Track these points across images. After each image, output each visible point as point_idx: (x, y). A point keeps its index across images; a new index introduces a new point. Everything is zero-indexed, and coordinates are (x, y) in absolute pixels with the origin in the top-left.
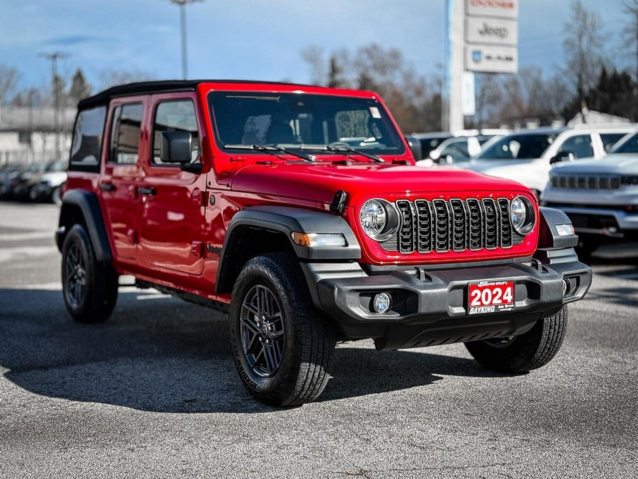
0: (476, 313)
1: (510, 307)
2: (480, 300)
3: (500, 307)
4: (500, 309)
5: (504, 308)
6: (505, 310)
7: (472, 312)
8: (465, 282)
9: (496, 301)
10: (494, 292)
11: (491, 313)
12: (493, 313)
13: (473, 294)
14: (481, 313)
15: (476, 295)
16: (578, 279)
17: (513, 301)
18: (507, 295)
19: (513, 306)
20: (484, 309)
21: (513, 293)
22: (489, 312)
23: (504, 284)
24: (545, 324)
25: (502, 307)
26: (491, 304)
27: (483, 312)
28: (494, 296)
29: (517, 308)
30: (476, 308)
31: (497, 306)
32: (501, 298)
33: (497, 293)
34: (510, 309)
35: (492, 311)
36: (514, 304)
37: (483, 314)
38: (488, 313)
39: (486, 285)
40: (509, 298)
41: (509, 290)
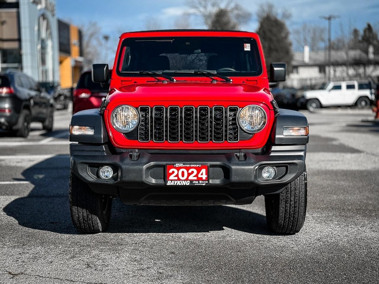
0: (173, 184)
1: (205, 183)
2: (177, 176)
3: (194, 182)
4: (195, 183)
5: (199, 183)
6: (199, 184)
7: (169, 183)
8: (164, 163)
9: (191, 177)
10: (190, 171)
11: (186, 185)
12: (188, 186)
13: (171, 171)
14: (177, 184)
15: (173, 172)
16: (287, 167)
17: (208, 179)
18: (202, 174)
19: (207, 182)
20: (180, 183)
21: (207, 173)
22: (185, 184)
23: (199, 166)
24: (280, 200)
25: (197, 182)
26: (187, 179)
27: (179, 184)
28: (189, 175)
29: (210, 184)
30: (173, 182)
31: (191, 181)
32: (196, 176)
33: (193, 172)
34: (204, 184)
35: (187, 184)
36: (209, 181)
37: (178, 186)
38: (183, 186)
39: (181, 166)
40: (204, 177)
41: (204, 171)
